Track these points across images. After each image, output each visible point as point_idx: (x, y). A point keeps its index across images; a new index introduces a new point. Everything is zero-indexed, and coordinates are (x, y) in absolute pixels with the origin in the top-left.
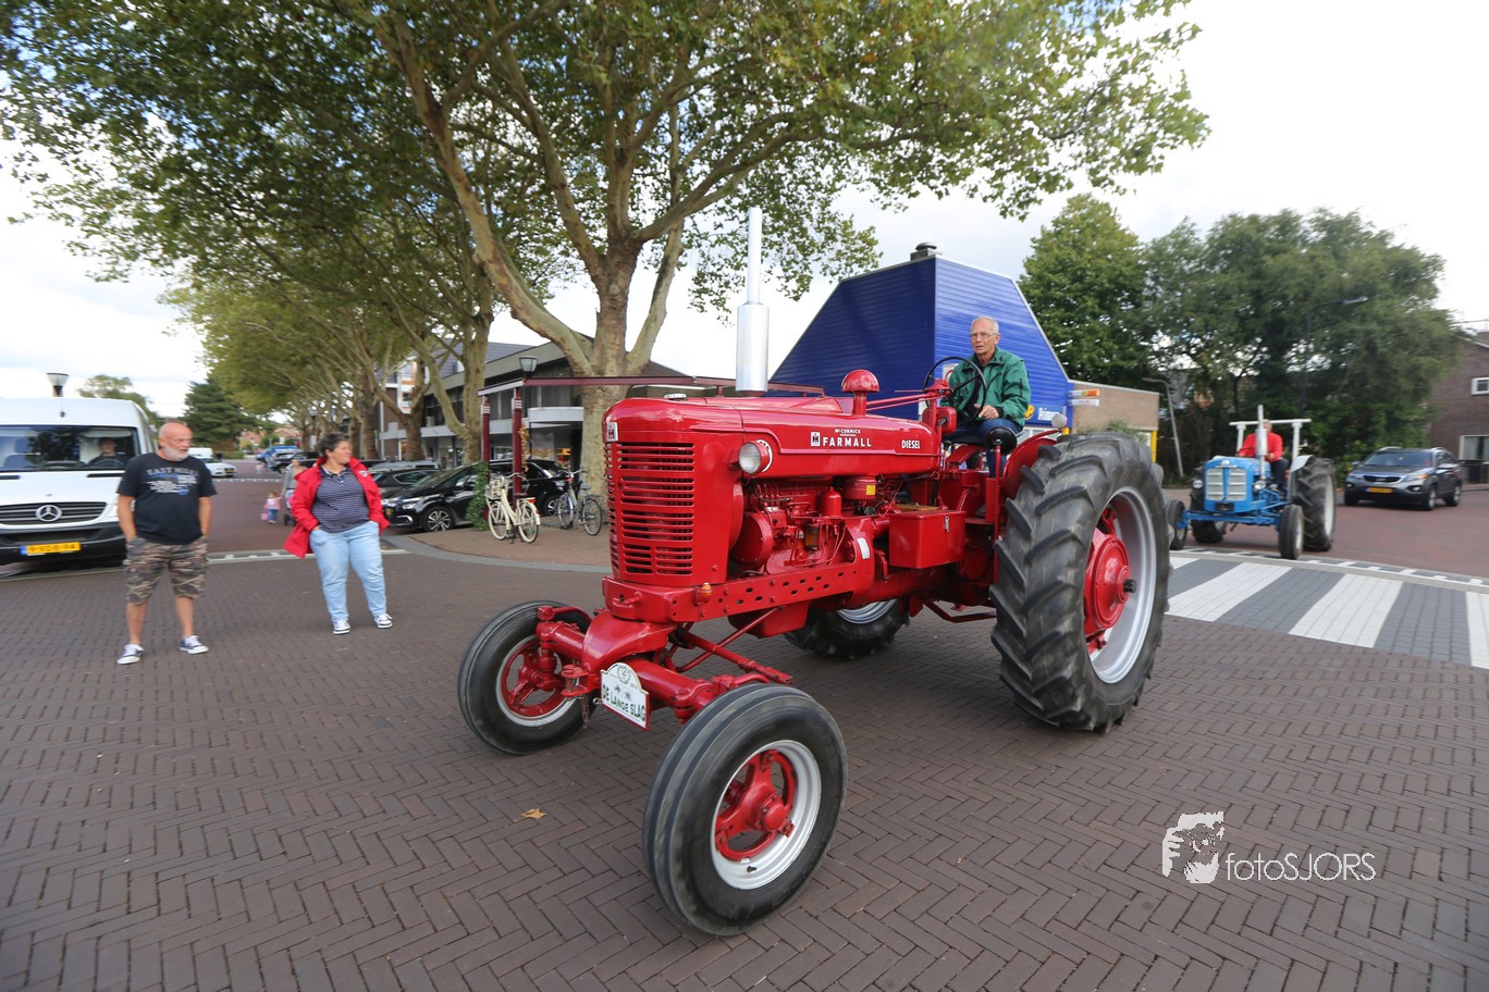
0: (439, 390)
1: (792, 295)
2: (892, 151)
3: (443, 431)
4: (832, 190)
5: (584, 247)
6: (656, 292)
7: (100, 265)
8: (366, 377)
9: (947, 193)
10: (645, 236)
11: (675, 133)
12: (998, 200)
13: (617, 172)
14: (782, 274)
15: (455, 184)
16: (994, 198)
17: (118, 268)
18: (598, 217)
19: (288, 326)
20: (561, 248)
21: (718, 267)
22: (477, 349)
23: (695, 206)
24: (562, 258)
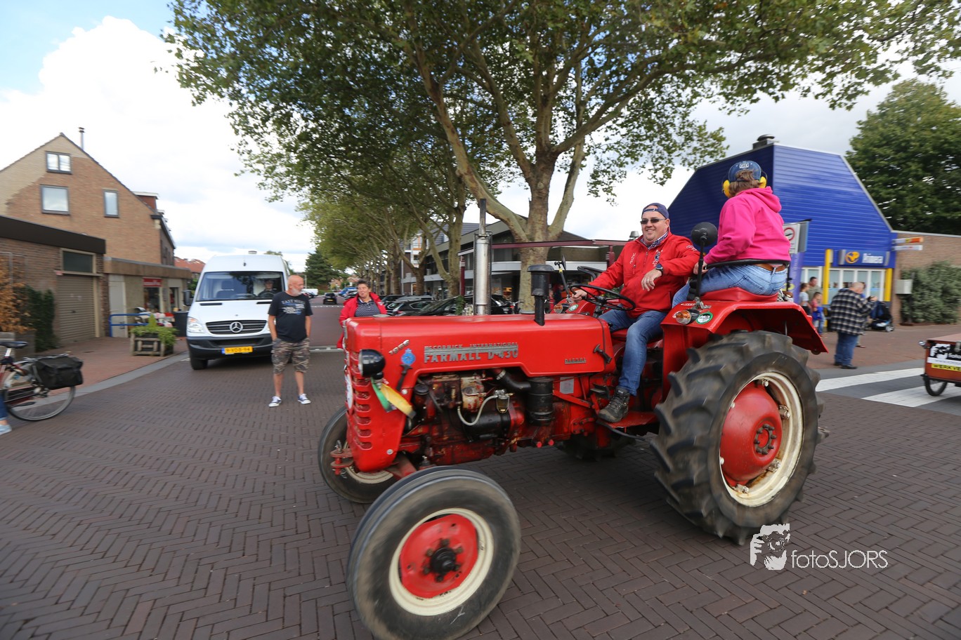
0: (435, 253)
1: (659, 181)
2: (738, 70)
3: (436, 277)
4: (689, 106)
5: (521, 160)
6: (567, 186)
7: (269, 193)
8: (395, 246)
9: (783, 97)
10: (560, 150)
11: (579, 80)
12: (829, 97)
13: (542, 111)
14: (652, 167)
15: (446, 129)
16: (824, 95)
17: (279, 194)
18: (528, 141)
19: (355, 220)
20: (505, 162)
21: (608, 166)
22: (456, 228)
23: (593, 127)
24: (507, 168)
